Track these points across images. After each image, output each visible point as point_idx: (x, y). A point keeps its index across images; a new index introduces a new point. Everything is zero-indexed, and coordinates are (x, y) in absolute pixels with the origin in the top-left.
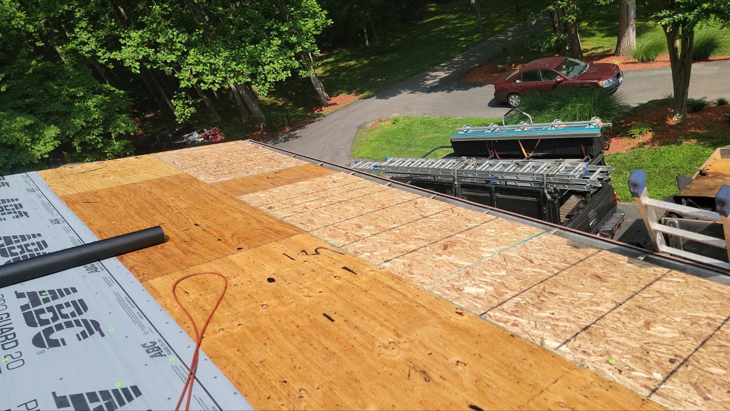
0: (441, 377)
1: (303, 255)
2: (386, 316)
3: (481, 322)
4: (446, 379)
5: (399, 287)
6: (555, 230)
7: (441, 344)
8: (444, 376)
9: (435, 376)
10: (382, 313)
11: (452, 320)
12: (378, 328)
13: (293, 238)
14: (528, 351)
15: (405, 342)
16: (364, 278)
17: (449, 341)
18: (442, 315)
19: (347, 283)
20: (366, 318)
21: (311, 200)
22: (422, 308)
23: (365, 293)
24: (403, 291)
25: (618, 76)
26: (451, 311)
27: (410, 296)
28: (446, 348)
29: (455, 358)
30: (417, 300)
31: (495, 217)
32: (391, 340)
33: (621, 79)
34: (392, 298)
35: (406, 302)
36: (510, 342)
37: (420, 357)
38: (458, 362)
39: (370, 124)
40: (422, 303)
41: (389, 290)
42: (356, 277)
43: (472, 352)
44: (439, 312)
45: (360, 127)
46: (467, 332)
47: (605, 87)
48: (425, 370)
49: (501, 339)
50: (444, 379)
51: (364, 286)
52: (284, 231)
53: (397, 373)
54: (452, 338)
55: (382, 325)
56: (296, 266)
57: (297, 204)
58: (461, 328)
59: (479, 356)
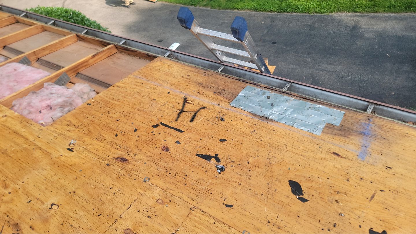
0: (31, 227)
3: (86, 155)
5: (24, 130)
7: (43, 187)
11: (63, 158)
15: (10, 193)
17: (52, 182)
18: (55, 155)
22: (38, 151)
24: (26, 135)
26: (63, 149)
27: (31, 138)
28: (47, 191)
30: (36, 142)
34: (13, 144)
35: (26, 146)
36: (105, 172)
38: (52, 205)
40: (40, 144)
41: (13, 136)
43: (69, 191)
44: (52, 151)
46: (71, 167)
48: (19, 222)
49: (97, 170)
54: (56, 178)
58: (67, 165)
59: (74, 194)
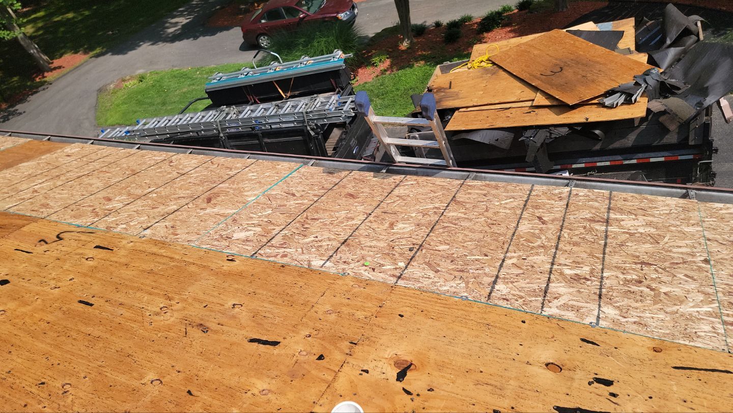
0: (219, 324)
1: (41, 245)
2: (153, 283)
3: (252, 262)
4: (224, 324)
5: (163, 251)
6: (312, 162)
7: (216, 294)
8: (221, 322)
9: (212, 325)
10: (148, 282)
11: (225, 268)
12: (146, 297)
13: (25, 229)
14: (298, 275)
15: (178, 303)
16: (123, 252)
17: (223, 288)
18: (213, 266)
19: (103, 261)
20: (131, 291)
21: (40, 181)
22: (192, 266)
23: (125, 266)
24: (169, 254)
25: (353, 7)
26: (223, 261)
27: (177, 257)
28: (221, 296)
29: (230, 303)
30: (185, 259)
31: (255, 160)
32: (162, 306)
33: (356, 11)
34: (157, 264)
35: (173, 264)
36: (281, 272)
37: (196, 312)
38: (234, 305)
39: (111, 86)
40: (191, 260)
41: (153, 257)
42: (113, 253)
43: (247, 292)
44: (209, 264)
45: (100, 90)
46: (241, 275)
47: (345, 19)
48: (202, 322)
49: (272, 272)
50: (222, 325)
51: (123, 260)
52: (12, 224)
53: (173, 334)
54: (226, 285)
55: (150, 294)
56: (35, 259)
57: (22, 189)
58: (233, 273)
59: (254, 294)
